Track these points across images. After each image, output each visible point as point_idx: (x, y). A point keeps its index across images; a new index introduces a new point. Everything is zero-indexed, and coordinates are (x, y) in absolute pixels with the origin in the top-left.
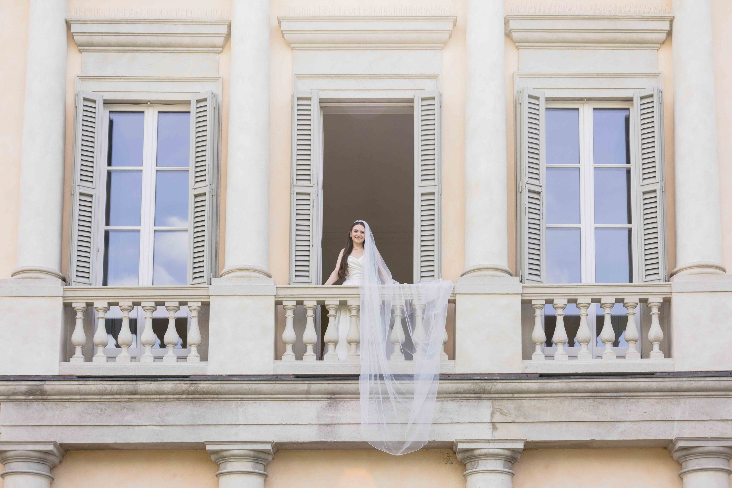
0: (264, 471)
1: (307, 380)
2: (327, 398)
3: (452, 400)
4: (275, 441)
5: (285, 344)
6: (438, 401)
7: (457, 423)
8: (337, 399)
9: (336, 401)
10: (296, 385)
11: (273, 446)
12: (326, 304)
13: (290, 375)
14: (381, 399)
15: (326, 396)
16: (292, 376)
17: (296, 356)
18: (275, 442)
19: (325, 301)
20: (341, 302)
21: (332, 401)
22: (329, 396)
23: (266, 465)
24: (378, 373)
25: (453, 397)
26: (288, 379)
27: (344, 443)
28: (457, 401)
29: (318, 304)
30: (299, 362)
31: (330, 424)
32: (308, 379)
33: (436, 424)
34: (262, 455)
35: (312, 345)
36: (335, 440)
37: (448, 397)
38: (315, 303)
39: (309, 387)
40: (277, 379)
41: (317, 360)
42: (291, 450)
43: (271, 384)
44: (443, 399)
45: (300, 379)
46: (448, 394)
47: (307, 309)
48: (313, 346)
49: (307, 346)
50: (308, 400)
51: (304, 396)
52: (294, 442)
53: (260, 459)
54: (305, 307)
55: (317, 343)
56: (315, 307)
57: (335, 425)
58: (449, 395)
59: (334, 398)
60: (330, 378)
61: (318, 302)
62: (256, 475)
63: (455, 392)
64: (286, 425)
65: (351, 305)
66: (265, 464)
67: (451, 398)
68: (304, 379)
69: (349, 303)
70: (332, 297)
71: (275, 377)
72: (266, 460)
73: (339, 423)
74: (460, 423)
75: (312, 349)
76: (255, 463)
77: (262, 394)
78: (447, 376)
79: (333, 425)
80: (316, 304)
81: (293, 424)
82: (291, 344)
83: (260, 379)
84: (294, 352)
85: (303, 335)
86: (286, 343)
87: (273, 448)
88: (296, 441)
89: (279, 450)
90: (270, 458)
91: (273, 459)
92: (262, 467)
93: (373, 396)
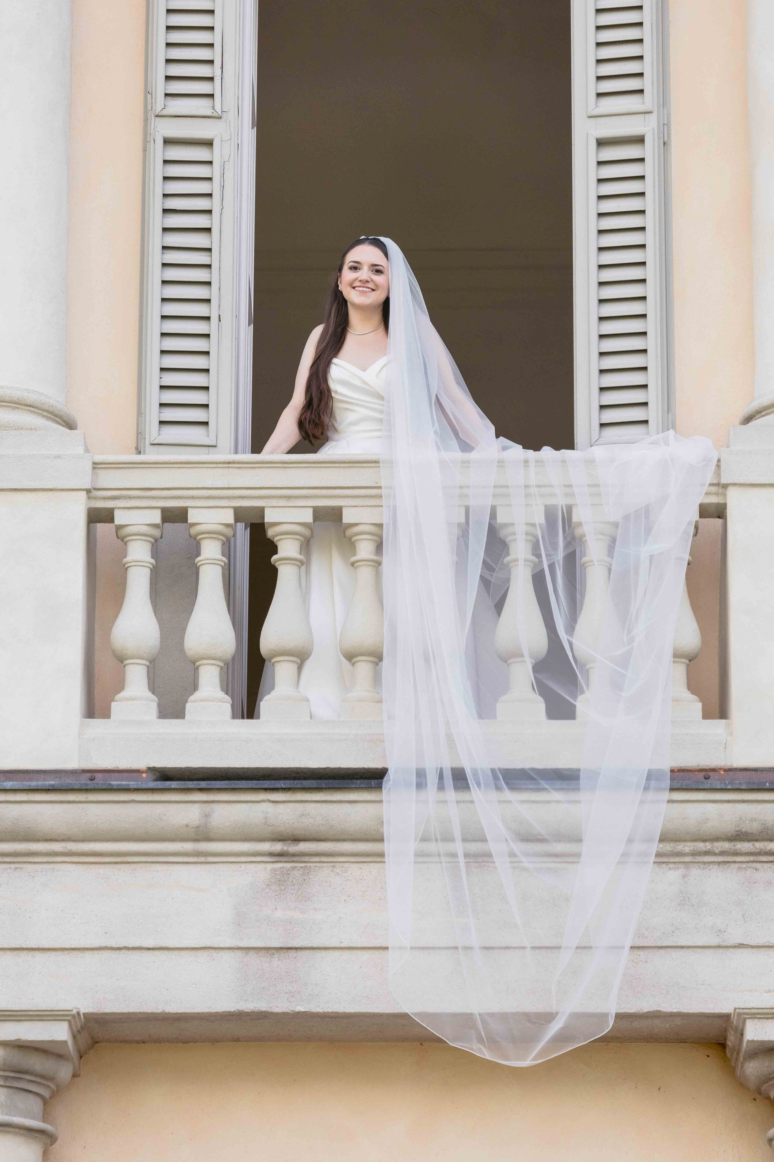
0: (44, 1121)
1: (201, 790)
2: (271, 854)
3: (719, 863)
4: (82, 1011)
5: (121, 659)
6: (671, 866)
7: (741, 946)
8: (307, 859)
9: (303, 865)
10: (160, 806)
11: (74, 1028)
12: (266, 520)
13: (138, 771)
14: (461, 859)
15: (266, 847)
16: (144, 775)
17: (159, 705)
18: (84, 1014)
19: (261, 511)
20: (319, 514)
21: (288, 865)
22: (278, 847)
23: (51, 1098)
24: (447, 765)
25: (722, 853)
26: (132, 784)
27: (331, 1017)
28: (737, 865)
29: (237, 520)
30: (172, 726)
31: (281, 948)
32: (203, 784)
33: (662, 951)
34: (36, 1063)
35: (218, 663)
36: (300, 1009)
37: (707, 853)
38: (229, 517)
39: (207, 816)
40: (91, 785)
41: (234, 717)
42: (138, 1042)
43: (69, 802)
44: (688, 859)
45: (174, 784)
46: (705, 841)
47: (198, 538)
48: (222, 668)
49: (199, 666)
50: (202, 859)
51: (189, 846)
52: (152, 1013)
53: (28, 1077)
54: (193, 531)
55: (233, 658)
56: (229, 532)
57: (300, 953)
58: (708, 846)
59: (294, 855)
60: (282, 784)
61: (239, 514)
62: (16, 1134)
63: (729, 835)
64: (123, 951)
65: (356, 524)
66: (46, 1094)
67: (715, 854)
68: (190, 784)
69: (348, 517)
70: (289, 497)
71: (84, 780)
72: (51, 1079)
73: (315, 946)
74: (753, 947)
75: (217, 680)
76: (11, 1091)
77: (38, 840)
78: (702, 775)
79: (292, 953)
80: (231, 521)
81: (149, 949)
82: (144, 662)
83: (33, 784)
84: (153, 688)
85: (184, 629)
86: (127, 659)
87: (74, 1037)
88: (159, 1011)
89: (97, 1043)
90: (64, 1071)
91: (75, 1076)
92: (35, 1104)
93: (431, 847)
